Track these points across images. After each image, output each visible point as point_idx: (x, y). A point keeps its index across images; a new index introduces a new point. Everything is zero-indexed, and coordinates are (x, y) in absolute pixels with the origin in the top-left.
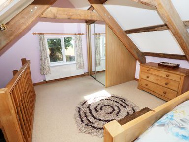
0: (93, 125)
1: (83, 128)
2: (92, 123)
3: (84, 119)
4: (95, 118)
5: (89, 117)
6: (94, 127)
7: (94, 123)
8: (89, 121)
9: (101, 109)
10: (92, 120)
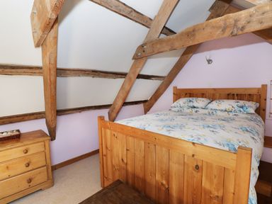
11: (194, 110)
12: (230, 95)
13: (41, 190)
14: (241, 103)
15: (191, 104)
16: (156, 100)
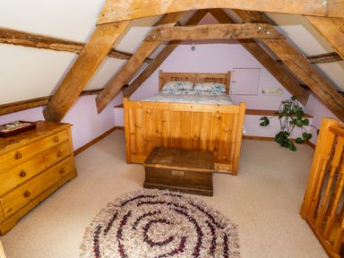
0: (211, 222)
1: (229, 226)
2: (209, 225)
3: (220, 240)
4: (199, 230)
5: (207, 237)
6: (210, 217)
7: (207, 222)
8: (213, 230)
9: (171, 239)
10: (206, 230)
11: (184, 92)
12: (208, 79)
13: (69, 181)
14: (217, 85)
15: (181, 87)
16: (140, 84)
